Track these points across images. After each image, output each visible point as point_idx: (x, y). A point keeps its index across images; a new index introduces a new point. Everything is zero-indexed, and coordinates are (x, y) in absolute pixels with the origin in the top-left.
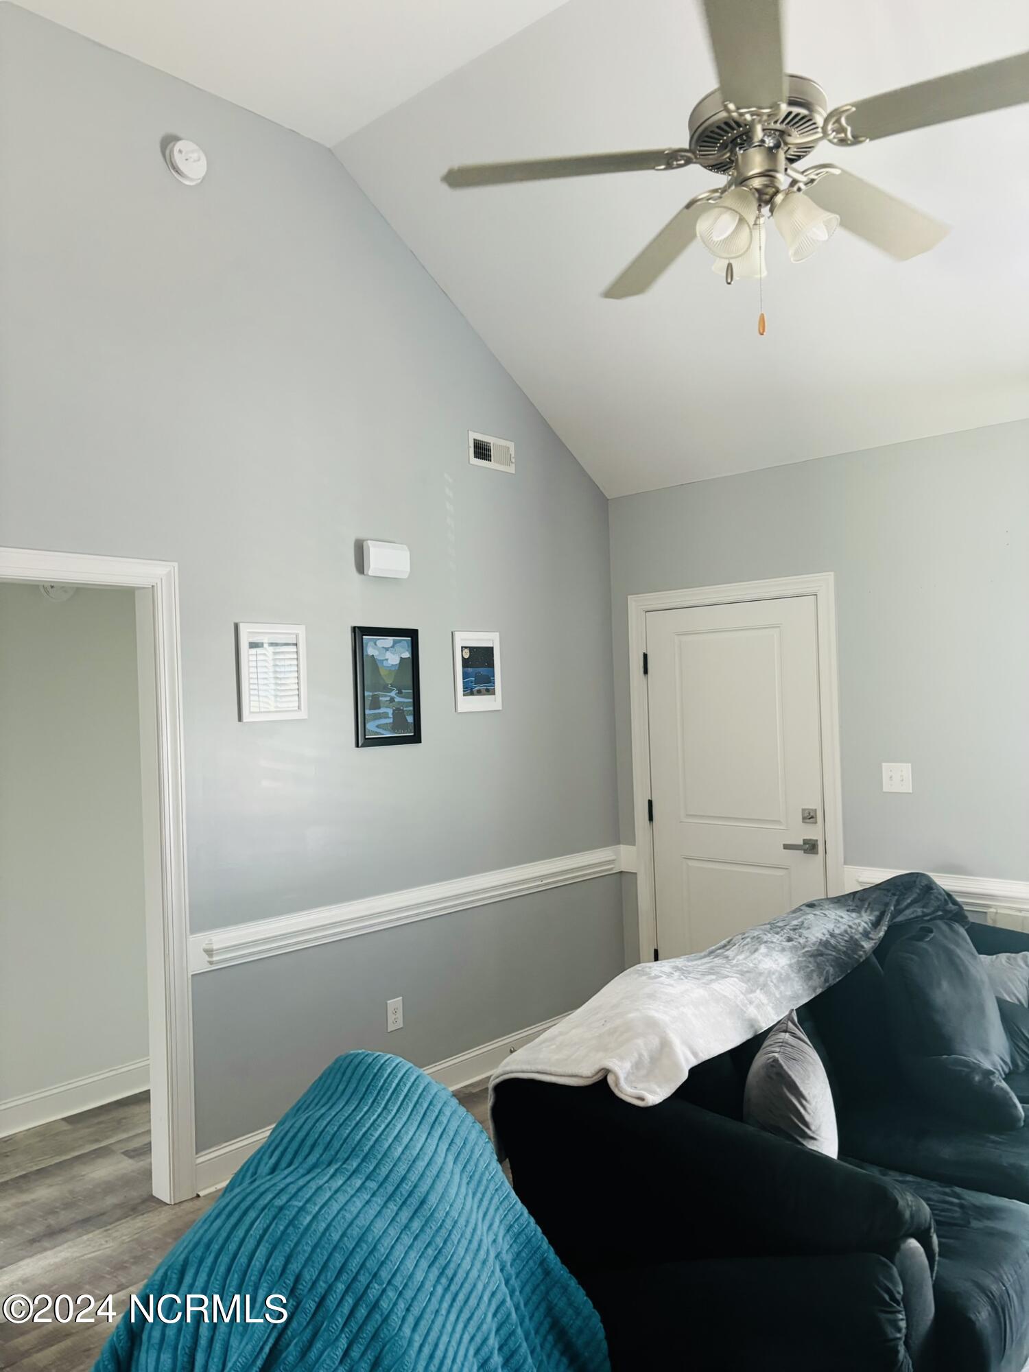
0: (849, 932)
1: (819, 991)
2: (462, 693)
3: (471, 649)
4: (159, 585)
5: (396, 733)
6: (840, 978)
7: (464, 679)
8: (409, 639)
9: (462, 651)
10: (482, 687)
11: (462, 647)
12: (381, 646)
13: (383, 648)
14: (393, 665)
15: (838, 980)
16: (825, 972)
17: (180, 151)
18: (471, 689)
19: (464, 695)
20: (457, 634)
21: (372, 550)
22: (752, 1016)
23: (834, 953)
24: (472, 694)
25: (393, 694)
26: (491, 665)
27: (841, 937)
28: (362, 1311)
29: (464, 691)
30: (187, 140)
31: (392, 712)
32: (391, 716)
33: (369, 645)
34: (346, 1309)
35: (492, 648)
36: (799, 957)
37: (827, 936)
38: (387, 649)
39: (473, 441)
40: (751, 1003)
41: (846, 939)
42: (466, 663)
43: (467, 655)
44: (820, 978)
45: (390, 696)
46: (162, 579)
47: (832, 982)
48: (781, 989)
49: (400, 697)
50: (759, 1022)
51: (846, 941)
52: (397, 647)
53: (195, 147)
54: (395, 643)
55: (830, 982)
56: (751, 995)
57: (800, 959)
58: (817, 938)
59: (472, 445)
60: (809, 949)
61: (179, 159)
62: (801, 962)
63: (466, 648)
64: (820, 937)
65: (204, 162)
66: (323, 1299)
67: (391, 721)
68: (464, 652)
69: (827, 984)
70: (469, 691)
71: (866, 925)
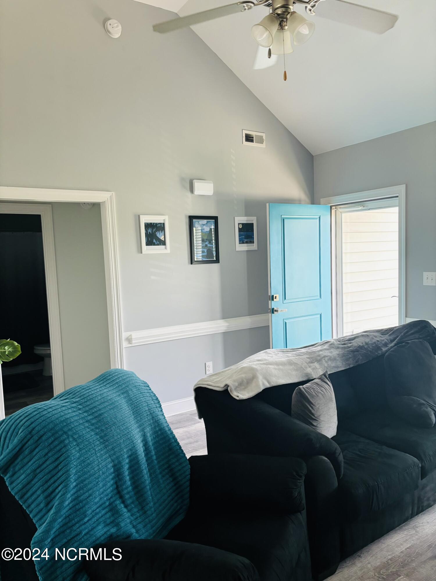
0: (376, 343)
1: (351, 366)
2: (239, 243)
3: (243, 224)
4: (107, 201)
5: (209, 259)
6: (365, 362)
7: (239, 237)
8: (214, 220)
9: (239, 225)
10: (248, 240)
11: (239, 224)
12: (201, 224)
13: (202, 224)
14: (206, 231)
15: (364, 362)
16: (357, 359)
17: (110, 24)
18: (243, 241)
19: (239, 244)
20: (236, 218)
21: (196, 183)
22: (309, 372)
23: (365, 351)
24: (243, 243)
25: (207, 243)
26: (252, 231)
27: (371, 345)
28: (56, 443)
29: (239, 242)
30: (114, 19)
31: (206, 250)
32: (206, 252)
33: (196, 223)
34: (50, 441)
35: (253, 223)
36: (345, 351)
37: (363, 344)
38: (204, 225)
39: (245, 134)
40: (310, 367)
41: (374, 346)
42: (240, 230)
43: (241, 226)
44: (354, 360)
45: (205, 244)
46: (108, 199)
47: (360, 363)
48: (329, 363)
49: (210, 244)
50: (312, 375)
51: (373, 347)
52: (209, 224)
53: (116, 21)
54: (207, 222)
55: (359, 363)
56: (311, 364)
57: (345, 352)
58: (358, 344)
59: (244, 136)
60: (352, 349)
61: (110, 28)
62: (345, 353)
63: (240, 224)
64: (360, 344)
65: (120, 27)
66: (41, 436)
67: (206, 254)
68: (239, 226)
69: (357, 364)
70: (241, 242)
71: (387, 341)
